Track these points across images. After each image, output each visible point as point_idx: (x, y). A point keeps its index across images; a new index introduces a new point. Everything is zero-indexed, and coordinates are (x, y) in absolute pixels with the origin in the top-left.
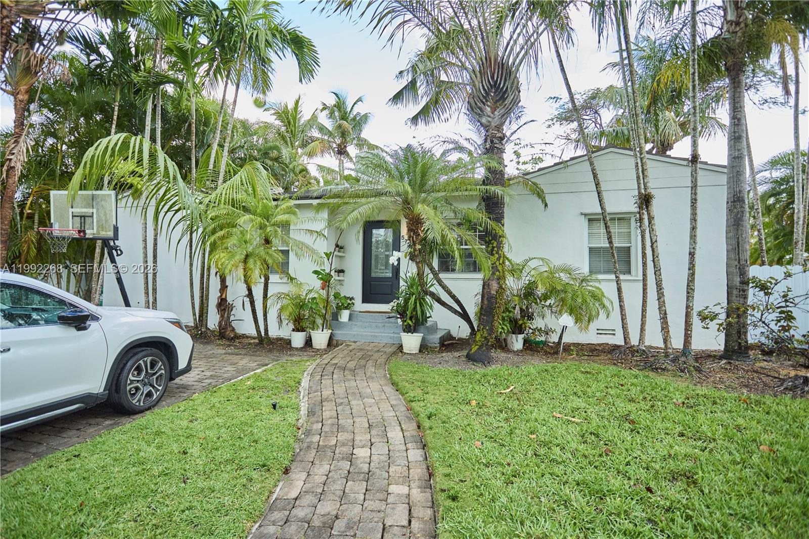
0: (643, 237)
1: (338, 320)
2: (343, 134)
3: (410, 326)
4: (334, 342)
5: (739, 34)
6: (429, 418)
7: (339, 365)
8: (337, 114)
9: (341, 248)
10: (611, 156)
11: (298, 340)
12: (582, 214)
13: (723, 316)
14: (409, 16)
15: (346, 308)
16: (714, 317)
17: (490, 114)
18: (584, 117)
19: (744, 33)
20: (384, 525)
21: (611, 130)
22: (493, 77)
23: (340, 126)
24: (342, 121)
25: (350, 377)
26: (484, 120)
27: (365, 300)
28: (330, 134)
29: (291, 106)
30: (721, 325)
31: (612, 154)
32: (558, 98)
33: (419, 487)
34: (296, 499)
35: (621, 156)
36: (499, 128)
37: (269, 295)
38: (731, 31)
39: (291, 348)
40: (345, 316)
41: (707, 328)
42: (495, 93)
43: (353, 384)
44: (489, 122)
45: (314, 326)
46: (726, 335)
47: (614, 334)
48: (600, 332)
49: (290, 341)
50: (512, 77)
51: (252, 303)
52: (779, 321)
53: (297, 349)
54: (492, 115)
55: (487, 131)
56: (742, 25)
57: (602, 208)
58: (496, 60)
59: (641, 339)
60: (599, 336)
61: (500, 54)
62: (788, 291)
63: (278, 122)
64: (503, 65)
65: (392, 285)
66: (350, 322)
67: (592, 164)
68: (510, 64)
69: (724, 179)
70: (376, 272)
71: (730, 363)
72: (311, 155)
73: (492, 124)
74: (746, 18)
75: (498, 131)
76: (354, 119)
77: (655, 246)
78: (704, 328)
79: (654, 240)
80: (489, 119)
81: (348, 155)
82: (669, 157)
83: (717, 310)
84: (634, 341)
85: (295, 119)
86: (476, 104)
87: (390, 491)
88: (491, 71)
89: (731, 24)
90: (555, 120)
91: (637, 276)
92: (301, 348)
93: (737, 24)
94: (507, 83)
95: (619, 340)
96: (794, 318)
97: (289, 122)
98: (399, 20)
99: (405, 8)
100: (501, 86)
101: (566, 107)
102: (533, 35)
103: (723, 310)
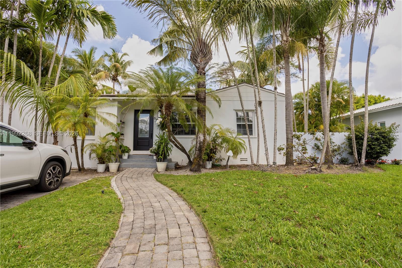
0: (257, 119)
1: (122, 158)
2: (117, 70)
3: (161, 159)
4: (121, 169)
5: (287, 45)
6: (182, 191)
7: (128, 177)
8: (113, 60)
9: (123, 123)
10: (245, 87)
11: (101, 168)
12: (234, 110)
13: (285, 149)
14: (166, 15)
15: (127, 152)
16: (283, 149)
17: (199, 62)
18: (228, 74)
19: (289, 45)
20: (178, 224)
21: (240, 79)
22: (201, 47)
23: (115, 66)
24: (116, 63)
25: (136, 180)
26: (197, 65)
27: (135, 149)
28: (109, 69)
29: (88, 52)
30: (284, 153)
31: (245, 86)
32: (218, 64)
33: (187, 212)
34: (133, 221)
35: (249, 87)
36: (203, 69)
37: (85, 145)
38: (285, 44)
39: (98, 173)
40: (125, 156)
41: (281, 154)
42: (202, 54)
43: (139, 183)
44: (199, 66)
45: (109, 160)
46: (286, 157)
47: (247, 160)
48: (242, 160)
49: (97, 170)
50: (209, 48)
51: (76, 149)
52: (302, 151)
53: (101, 173)
54: (201, 63)
55: (198, 70)
56: (288, 42)
57: (242, 107)
58: (202, 40)
59: (258, 161)
60: (241, 161)
61: (204, 38)
62: (305, 140)
63: (79, 60)
64: (205, 43)
65: (149, 141)
66: (129, 159)
67: (238, 89)
68: (207, 43)
69: (284, 99)
70: (140, 135)
71: (288, 167)
72: (99, 79)
73: (201, 67)
74: (289, 40)
75: (203, 70)
76: (122, 63)
77: (263, 122)
78: (280, 154)
79: (263, 119)
80: (199, 65)
81: (118, 81)
82: (265, 89)
83: (284, 147)
84: (255, 162)
85: (90, 59)
86: (194, 57)
87: (175, 214)
88: (200, 44)
89: (285, 41)
90: (216, 73)
91: (255, 136)
92: (103, 172)
93: (287, 42)
94: (206, 50)
95: (249, 162)
96: (307, 150)
97: (87, 61)
98: (162, 16)
99: (165, 11)
100: (204, 51)
101: (221, 68)
102: (217, 33)
103: (285, 147)
